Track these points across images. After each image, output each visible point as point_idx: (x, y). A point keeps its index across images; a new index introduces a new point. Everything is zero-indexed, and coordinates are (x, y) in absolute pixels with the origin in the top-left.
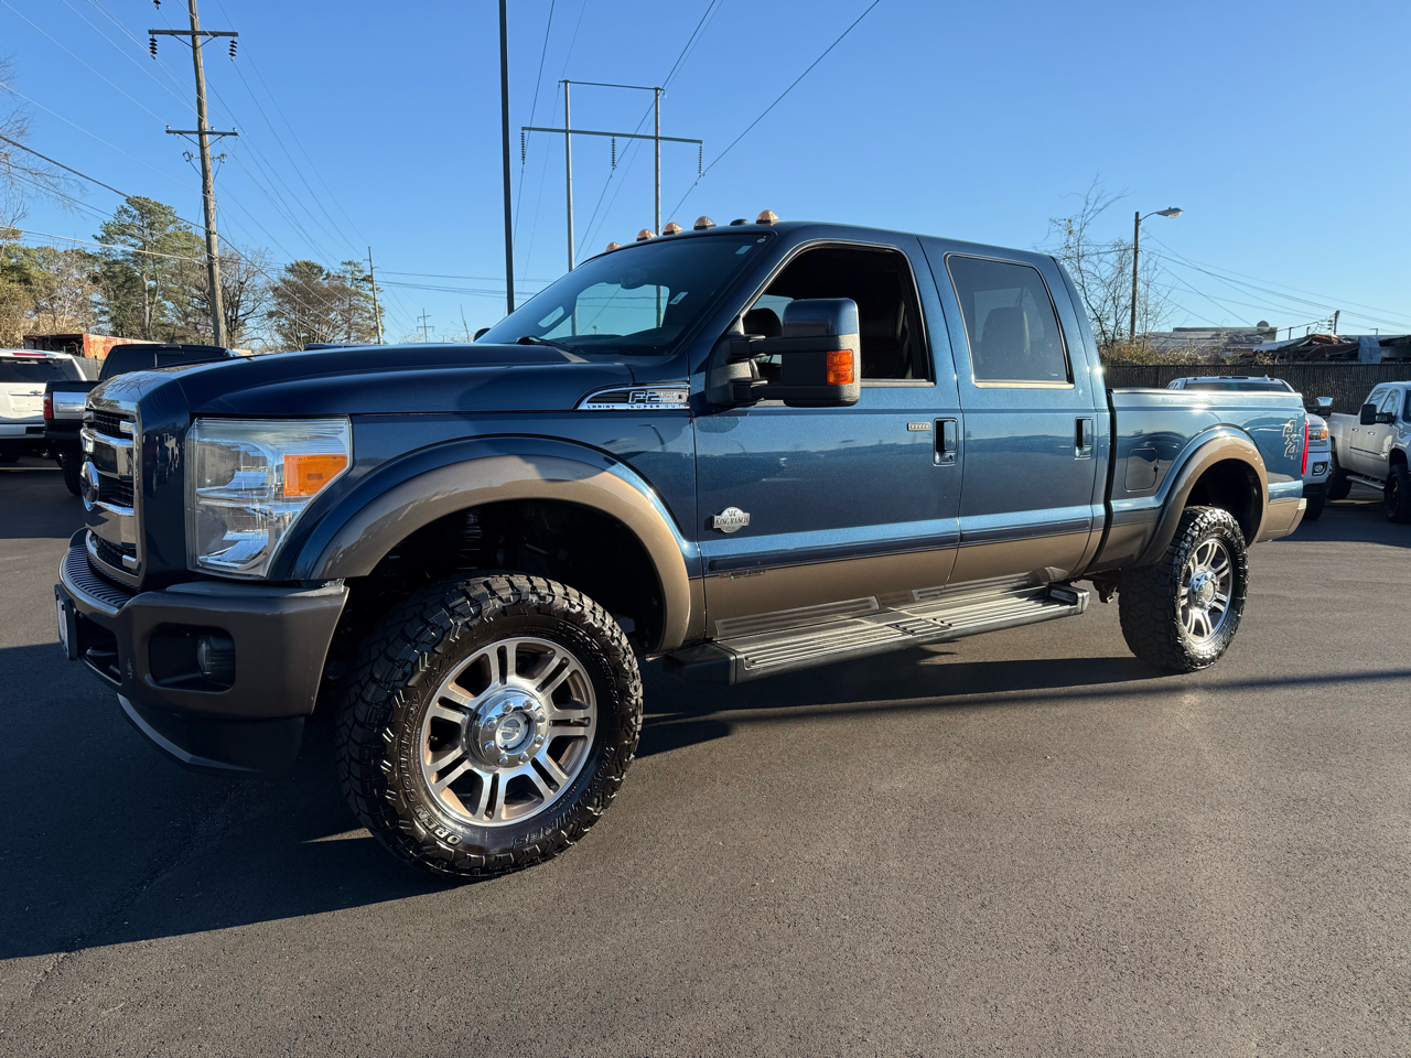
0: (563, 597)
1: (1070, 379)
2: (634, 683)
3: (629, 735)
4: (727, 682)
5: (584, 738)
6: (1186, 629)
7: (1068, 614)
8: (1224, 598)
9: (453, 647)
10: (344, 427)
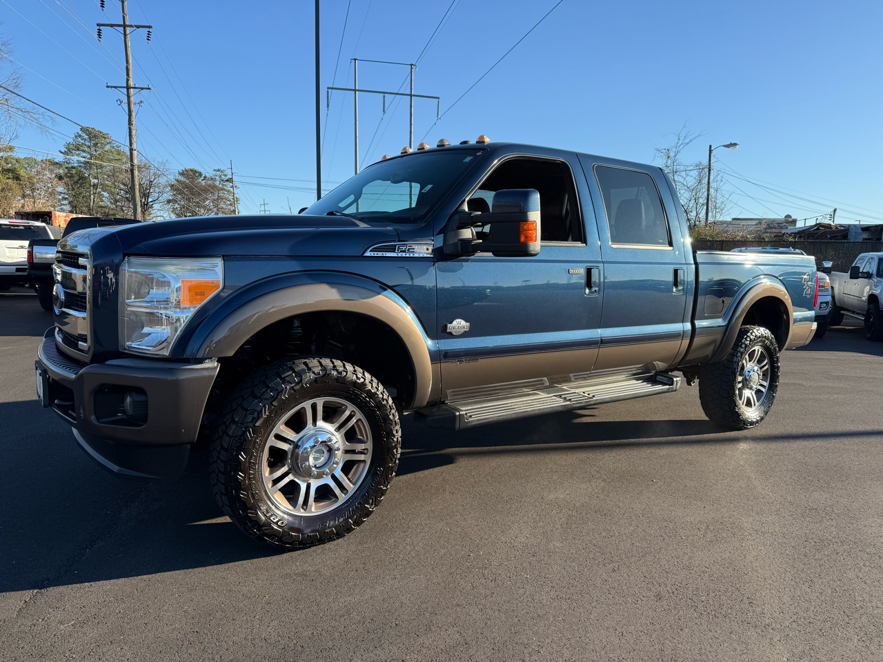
0: (353, 372)
1: (671, 244)
2: (396, 428)
3: (392, 461)
4: (454, 428)
5: (364, 461)
6: (741, 402)
7: (668, 391)
8: (765, 383)
9: (284, 402)
10: (218, 263)
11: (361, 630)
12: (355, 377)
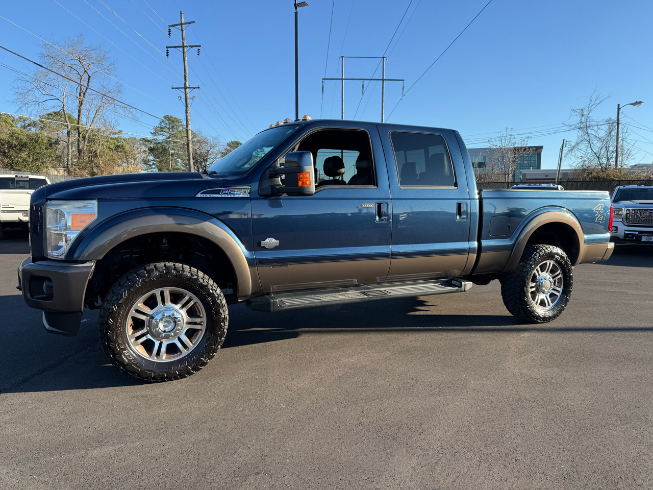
0: (188, 270)
1: (456, 185)
2: (223, 308)
3: (220, 330)
4: (270, 311)
5: (201, 330)
6: (534, 303)
7: (457, 291)
8: (559, 289)
9: (138, 289)
10: (94, 204)
11: (153, 428)
12: (189, 275)
